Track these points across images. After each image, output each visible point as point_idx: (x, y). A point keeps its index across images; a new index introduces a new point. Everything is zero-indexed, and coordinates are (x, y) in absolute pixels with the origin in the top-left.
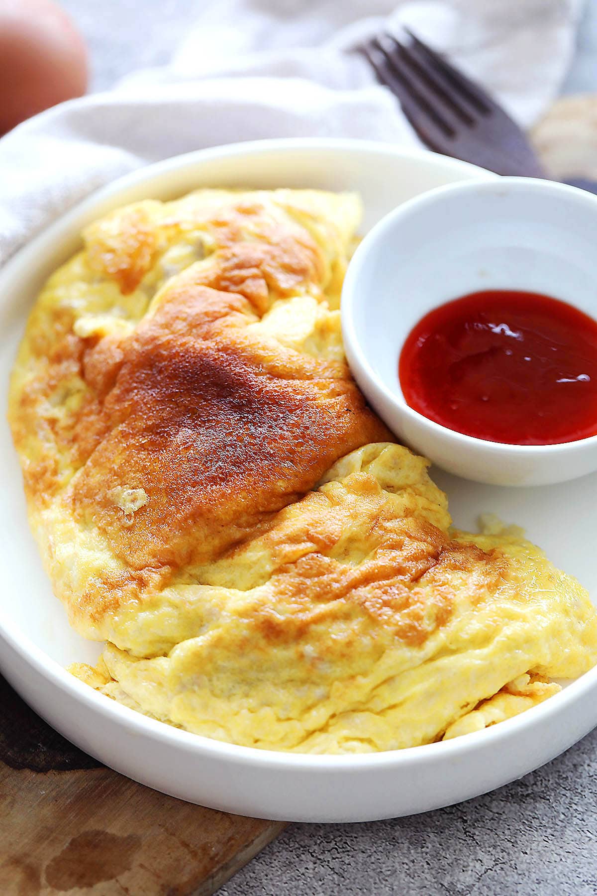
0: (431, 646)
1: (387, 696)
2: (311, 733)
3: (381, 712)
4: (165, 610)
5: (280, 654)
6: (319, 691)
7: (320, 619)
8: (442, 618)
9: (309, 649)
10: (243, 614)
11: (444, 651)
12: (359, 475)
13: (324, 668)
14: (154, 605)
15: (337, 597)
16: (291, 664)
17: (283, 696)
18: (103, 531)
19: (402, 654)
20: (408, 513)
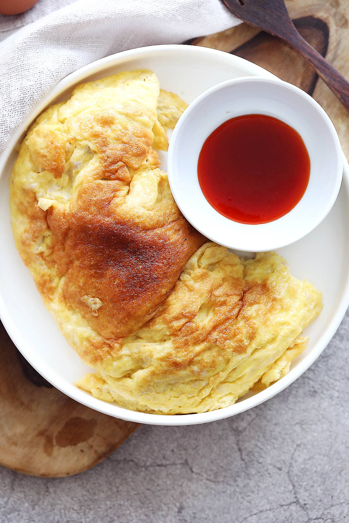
0: (249, 351)
1: (235, 376)
2: (203, 400)
3: (233, 382)
4: (126, 359)
5: (182, 373)
6: (204, 383)
7: (198, 354)
8: (252, 337)
9: (195, 368)
10: (162, 359)
11: (256, 350)
12: (198, 271)
13: (204, 374)
14: (120, 358)
15: (203, 341)
16: (189, 376)
17: (188, 388)
18: (84, 317)
19: (238, 358)
20: (224, 280)
